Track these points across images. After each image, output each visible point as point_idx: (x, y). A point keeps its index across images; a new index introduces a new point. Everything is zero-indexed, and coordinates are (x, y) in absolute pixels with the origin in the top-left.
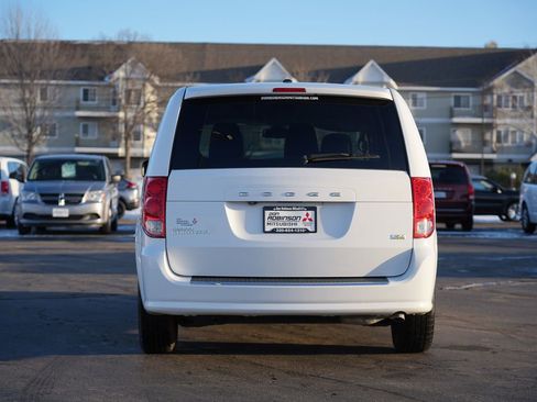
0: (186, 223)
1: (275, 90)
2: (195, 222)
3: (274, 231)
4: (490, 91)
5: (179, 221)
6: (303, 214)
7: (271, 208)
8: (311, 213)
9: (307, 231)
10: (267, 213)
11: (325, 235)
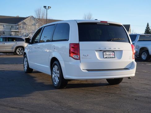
0: (85, 56)
1: (101, 22)
2: (88, 55)
3: (106, 58)
4: (18, 25)
5: (84, 55)
6: (112, 53)
7: (105, 52)
8: (113, 53)
9: (113, 58)
10: (104, 53)
11: (117, 59)
